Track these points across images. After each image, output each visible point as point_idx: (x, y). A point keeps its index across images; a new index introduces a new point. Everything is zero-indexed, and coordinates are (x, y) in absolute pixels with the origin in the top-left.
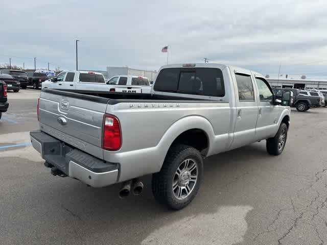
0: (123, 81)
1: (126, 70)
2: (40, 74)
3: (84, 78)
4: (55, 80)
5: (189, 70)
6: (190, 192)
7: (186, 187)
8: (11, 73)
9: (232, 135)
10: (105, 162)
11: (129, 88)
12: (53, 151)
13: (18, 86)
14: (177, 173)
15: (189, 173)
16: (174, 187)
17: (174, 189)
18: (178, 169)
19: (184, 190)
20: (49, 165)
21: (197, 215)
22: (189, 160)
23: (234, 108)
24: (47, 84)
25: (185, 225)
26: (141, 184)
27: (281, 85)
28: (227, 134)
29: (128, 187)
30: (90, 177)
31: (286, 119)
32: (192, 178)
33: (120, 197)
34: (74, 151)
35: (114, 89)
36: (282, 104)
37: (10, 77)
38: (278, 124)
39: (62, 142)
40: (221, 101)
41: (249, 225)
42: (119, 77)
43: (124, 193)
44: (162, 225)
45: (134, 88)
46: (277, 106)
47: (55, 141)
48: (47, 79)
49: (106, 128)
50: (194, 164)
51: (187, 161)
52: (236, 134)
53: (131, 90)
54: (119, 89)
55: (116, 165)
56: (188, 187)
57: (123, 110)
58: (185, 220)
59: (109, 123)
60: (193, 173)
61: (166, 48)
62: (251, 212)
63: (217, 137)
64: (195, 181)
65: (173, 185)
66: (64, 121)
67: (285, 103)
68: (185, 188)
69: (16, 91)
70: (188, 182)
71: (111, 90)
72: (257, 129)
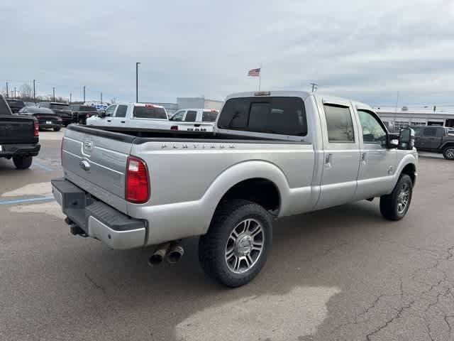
0: (191, 117)
1: (201, 102)
2: (88, 108)
3: (139, 112)
4: (103, 116)
5: (262, 101)
6: (253, 264)
7: (247, 257)
8: (52, 106)
9: (317, 188)
10: (130, 218)
11: (196, 125)
12: (76, 204)
13: (59, 123)
14: (231, 237)
15: (251, 238)
16: (228, 256)
17: (227, 259)
18: (234, 231)
19: (243, 261)
20: (69, 221)
21: (259, 296)
22: (250, 220)
23: (321, 151)
24: (92, 120)
25: (239, 308)
26: (181, 250)
27: (425, 121)
28: (308, 188)
29: (162, 252)
30: (110, 237)
31: (409, 169)
32: (255, 246)
33: (150, 264)
34: (96, 204)
35: (176, 127)
36: (399, 147)
37: (50, 111)
38: (395, 176)
39: (86, 193)
40: (302, 142)
41: (330, 312)
42: (187, 110)
43: (156, 260)
44: (209, 305)
45: (204, 125)
46: (394, 150)
47: (79, 191)
48: (95, 114)
49: (129, 174)
50: (259, 226)
51: (247, 222)
52: (324, 187)
53: (199, 128)
54: (183, 127)
55: (143, 222)
56: (250, 258)
57: (150, 151)
58: (241, 300)
59: (134, 168)
60: (257, 238)
61: (258, 70)
62: (337, 295)
63: (293, 191)
64: (261, 250)
65: (227, 253)
66: (87, 165)
67: (404, 145)
68: (244, 258)
69: (57, 130)
70: (249, 251)
71: (172, 128)
72: (359, 182)
